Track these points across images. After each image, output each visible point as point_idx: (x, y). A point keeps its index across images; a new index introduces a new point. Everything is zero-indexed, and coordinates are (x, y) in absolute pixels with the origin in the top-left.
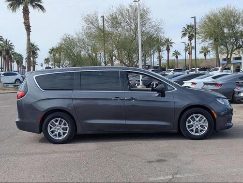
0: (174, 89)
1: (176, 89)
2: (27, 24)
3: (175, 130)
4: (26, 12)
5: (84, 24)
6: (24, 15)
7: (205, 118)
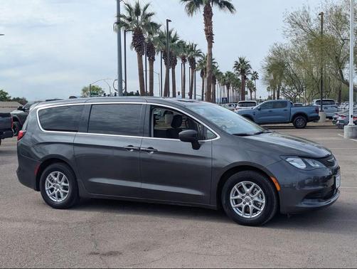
0: (217, 136)
1: (219, 137)
2: (209, 32)
3: (214, 206)
4: (208, 15)
5: (287, 27)
6: (205, 19)
7: (261, 190)
